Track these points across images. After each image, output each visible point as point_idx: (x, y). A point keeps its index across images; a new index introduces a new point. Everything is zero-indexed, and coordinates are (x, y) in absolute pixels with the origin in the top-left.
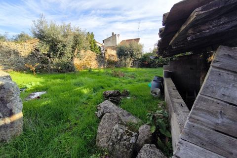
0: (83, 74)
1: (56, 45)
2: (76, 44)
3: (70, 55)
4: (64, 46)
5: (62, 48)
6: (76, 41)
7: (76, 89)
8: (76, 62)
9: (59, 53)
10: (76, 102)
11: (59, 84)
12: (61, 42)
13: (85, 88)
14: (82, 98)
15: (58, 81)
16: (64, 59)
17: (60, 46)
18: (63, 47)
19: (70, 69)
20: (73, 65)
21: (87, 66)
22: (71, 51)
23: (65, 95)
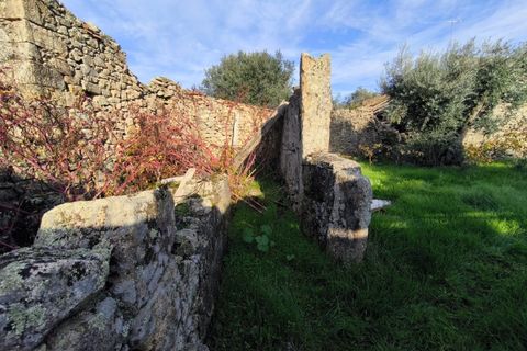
0: (491, 174)
1: (424, 103)
2: (482, 91)
3: (455, 124)
4: (444, 102)
5: (437, 108)
6: (484, 83)
7: (470, 214)
8: (472, 139)
9: (427, 119)
10: (470, 247)
11: (422, 192)
12: (439, 93)
13: (501, 218)
14: (491, 244)
15: (420, 184)
16: (437, 134)
17: (433, 103)
18: (440, 104)
19: (449, 157)
20: (461, 147)
21: (510, 151)
22: (460, 113)
23: (438, 222)
